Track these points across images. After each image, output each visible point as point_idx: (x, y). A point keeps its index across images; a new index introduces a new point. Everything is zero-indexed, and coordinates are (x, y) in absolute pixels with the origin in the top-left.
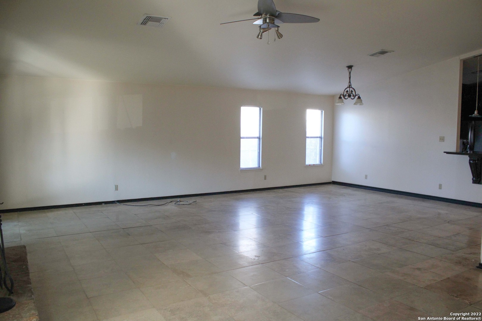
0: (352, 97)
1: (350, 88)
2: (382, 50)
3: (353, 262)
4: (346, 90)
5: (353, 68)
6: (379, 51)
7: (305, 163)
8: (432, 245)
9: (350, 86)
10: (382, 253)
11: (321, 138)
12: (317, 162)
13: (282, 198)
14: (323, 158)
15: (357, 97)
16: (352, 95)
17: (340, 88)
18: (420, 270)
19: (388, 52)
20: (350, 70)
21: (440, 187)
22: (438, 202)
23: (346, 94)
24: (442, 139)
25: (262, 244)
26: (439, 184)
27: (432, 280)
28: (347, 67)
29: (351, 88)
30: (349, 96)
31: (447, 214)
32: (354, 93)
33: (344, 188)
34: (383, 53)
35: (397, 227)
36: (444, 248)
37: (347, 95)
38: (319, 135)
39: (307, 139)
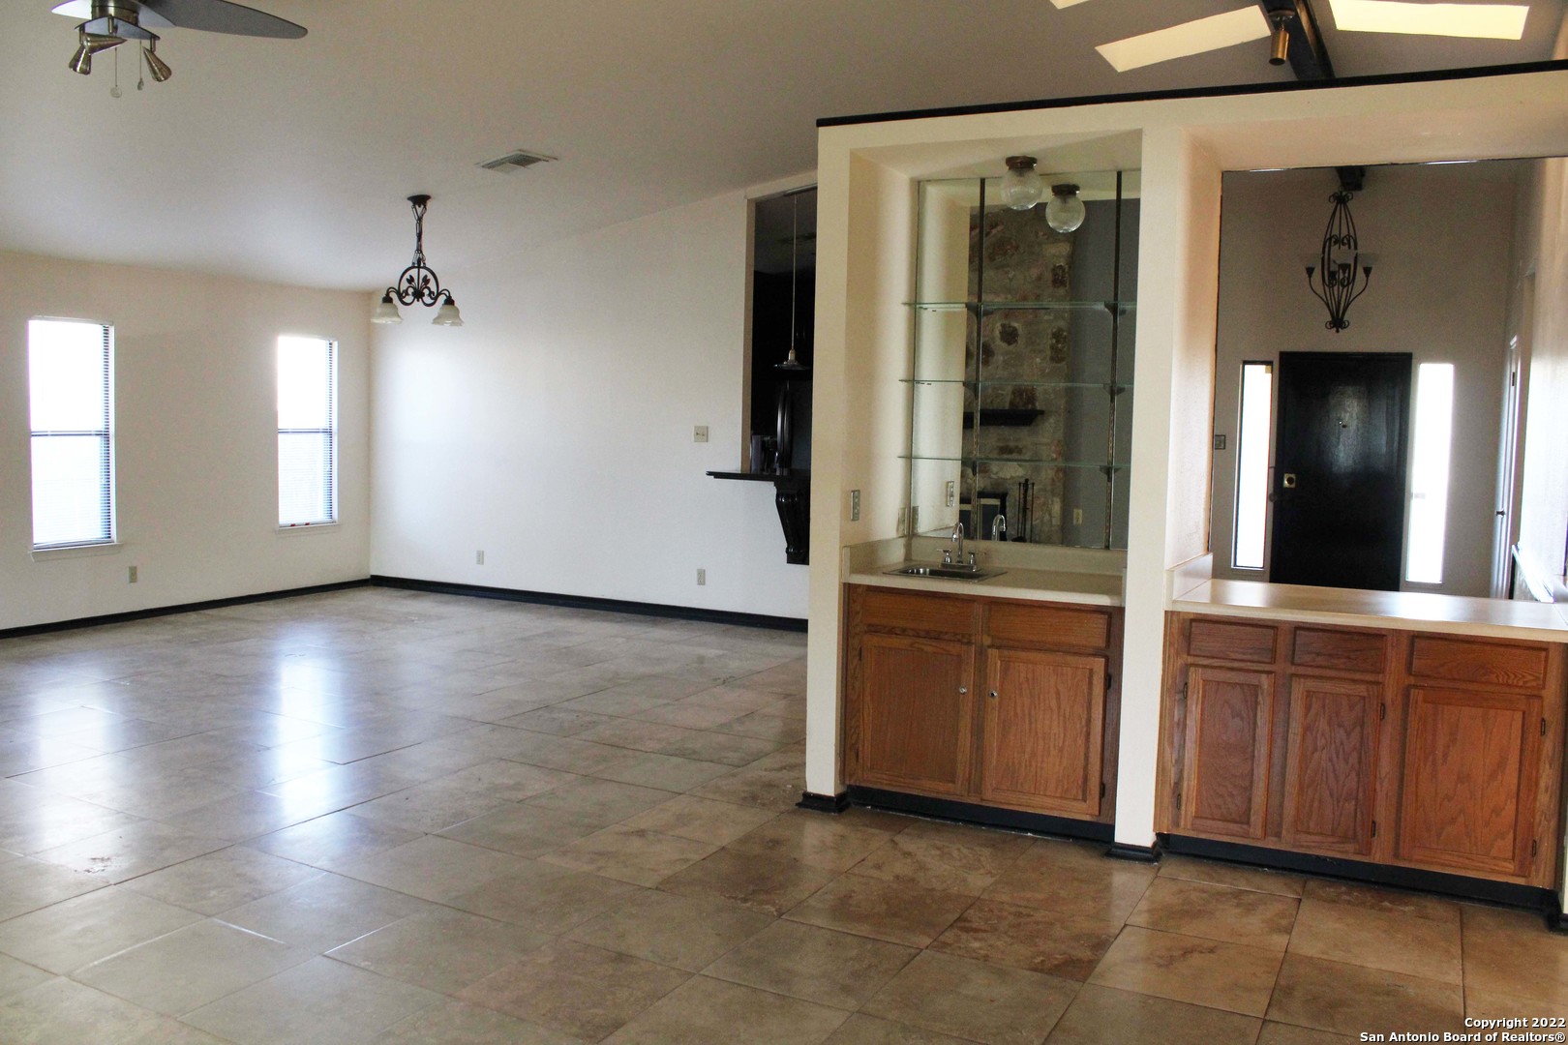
0: (427, 300)
1: (419, 267)
2: (519, 152)
3: (438, 836)
4: (407, 276)
5: (429, 203)
6: (512, 154)
7: (278, 520)
8: (676, 755)
9: (419, 263)
10: (530, 797)
11: (329, 432)
12: (319, 515)
13: (195, 642)
14: (339, 502)
15: (442, 299)
16: (426, 292)
17: (389, 267)
18: (644, 836)
19: (540, 160)
20: (420, 210)
21: (701, 578)
22: (696, 624)
23: (407, 290)
24: (702, 434)
25: (119, 813)
26: (698, 570)
27: (677, 860)
28: (409, 199)
29: (425, 268)
30: (418, 295)
31: (719, 657)
32: (432, 285)
33: (410, 596)
34: (524, 160)
35: (575, 711)
36: (712, 761)
37: (411, 291)
38: (323, 424)
39: (280, 436)
